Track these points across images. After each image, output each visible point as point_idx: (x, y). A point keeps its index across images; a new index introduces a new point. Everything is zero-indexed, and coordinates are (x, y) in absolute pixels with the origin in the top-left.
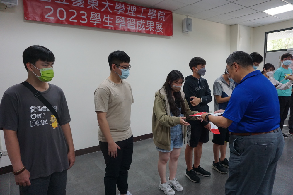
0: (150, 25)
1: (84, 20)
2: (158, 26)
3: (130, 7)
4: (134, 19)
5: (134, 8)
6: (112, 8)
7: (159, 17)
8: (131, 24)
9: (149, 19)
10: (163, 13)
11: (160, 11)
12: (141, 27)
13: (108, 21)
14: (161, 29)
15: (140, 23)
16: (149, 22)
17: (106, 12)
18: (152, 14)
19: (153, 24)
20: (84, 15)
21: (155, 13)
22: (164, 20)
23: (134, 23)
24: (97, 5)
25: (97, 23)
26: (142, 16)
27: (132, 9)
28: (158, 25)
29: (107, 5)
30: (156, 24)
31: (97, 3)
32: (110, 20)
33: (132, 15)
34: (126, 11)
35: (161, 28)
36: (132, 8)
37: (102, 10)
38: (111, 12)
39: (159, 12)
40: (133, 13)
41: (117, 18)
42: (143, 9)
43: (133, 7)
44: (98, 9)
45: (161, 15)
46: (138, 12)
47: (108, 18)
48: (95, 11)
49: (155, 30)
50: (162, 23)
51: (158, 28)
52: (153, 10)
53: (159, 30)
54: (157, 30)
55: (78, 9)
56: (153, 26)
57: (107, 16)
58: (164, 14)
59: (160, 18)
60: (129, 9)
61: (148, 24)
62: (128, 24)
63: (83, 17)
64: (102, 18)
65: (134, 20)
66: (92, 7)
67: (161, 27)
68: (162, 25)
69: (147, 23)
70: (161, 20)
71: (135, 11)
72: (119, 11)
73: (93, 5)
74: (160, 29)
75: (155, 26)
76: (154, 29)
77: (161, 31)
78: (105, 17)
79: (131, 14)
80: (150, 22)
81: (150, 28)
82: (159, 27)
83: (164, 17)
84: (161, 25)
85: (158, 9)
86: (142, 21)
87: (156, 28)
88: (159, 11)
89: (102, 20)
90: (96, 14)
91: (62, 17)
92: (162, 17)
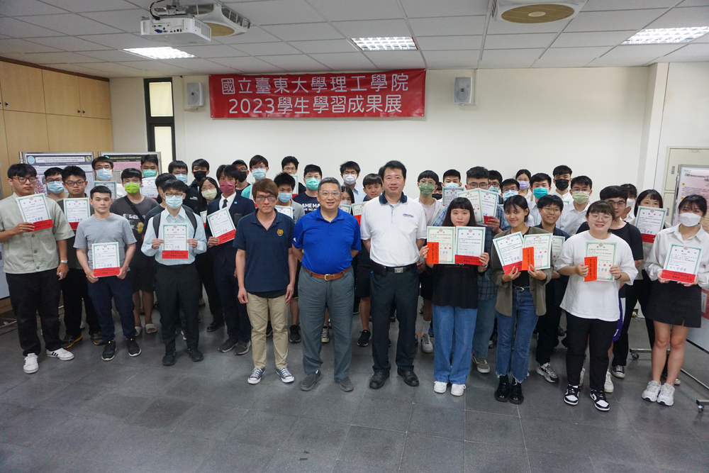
0: (374, 102)
1: (270, 109)
2: (392, 102)
3: (335, 79)
4: (345, 97)
5: (341, 80)
6: (308, 86)
7: (394, 84)
8: (338, 105)
9: (373, 92)
10: (403, 75)
11: (396, 75)
12: (357, 107)
13: (302, 107)
14: (397, 107)
15: (355, 101)
16: (373, 98)
17: (300, 94)
18: (379, 83)
19: (380, 99)
20: (270, 102)
21: (385, 79)
22: (405, 88)
23: (343, 103)
24: (287, 86)
25: (287, 112)
26: (359, 89)
27: (339, 82)
28: (392, 99)
29: (299, 84)
30: (387, 99)
31: (286, 84)
32: (305, 104)
33: (342, 91)
34: (330, 86)
35: (397, 105)
36: (337, 80)
37: (294, 92)
38: (307, 92)
39: (394, 77)
40: (341, 87)
41: (315, 99)
42: (358, 78)
43: (341, 77)
44: (288, 92)
45: (398, 81)
46: (351, 83)
47: (302, 101)
48: (285, 94)
49: (384, 110)
50: (400, 96)
51: (392, 105)
52: (379, 76)
53: (393, 108)
54: (388, 109)
55: (263, 97)
56: (380, 102)
57: (300, 99)
58: (405, 78)
59: (395, 86)
60: (333, 83)
61: (370, 101)
62: (333, 106)
63: (269, 106)
64: (293, 103)
65: (343, 99)
66: (280, 91)
67: (397, 102)
68: (400, 98)
69: (369, 99)
70: (397, 90)
71: (345, 83)
72: (319, 89)
73: (281, 89)
74: (394, 105)
75: (384, 102)
76: (383, 108)
77: (397, 109)
78: (297, 101)
79: (340, 89)
80: (374, 96)
81: (374, 107)
82: (394, 103)
83: (404, 83)
84: (397, 99)
85: (389, 73)
86: (359, 97)
87: (387, 105)
88: (393, 75)
89: (293, 106)
90: (285, 99)
91: (246, 109)
92: (400, 84)
